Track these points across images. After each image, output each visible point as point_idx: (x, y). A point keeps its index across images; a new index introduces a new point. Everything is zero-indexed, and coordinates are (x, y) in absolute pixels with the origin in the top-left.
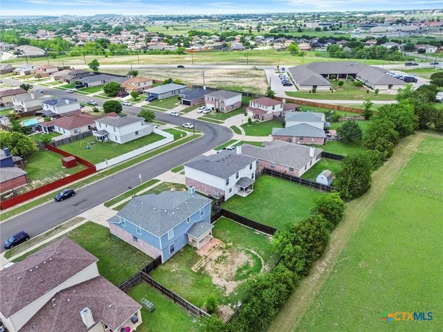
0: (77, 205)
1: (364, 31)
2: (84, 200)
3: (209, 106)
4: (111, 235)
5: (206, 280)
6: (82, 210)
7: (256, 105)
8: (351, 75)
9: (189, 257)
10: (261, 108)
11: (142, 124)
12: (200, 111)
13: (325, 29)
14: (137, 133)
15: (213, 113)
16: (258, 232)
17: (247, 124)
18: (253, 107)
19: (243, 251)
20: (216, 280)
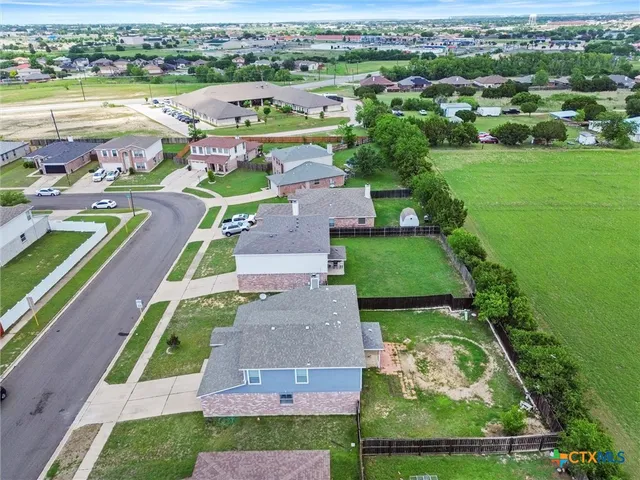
0: (39, 410)
1: (214, 47)
2: (47, 395)
3: (110, 167)
4: (211, 421)
5: (441, 401)
6: (67, 415)
7: (205, 150)
8: (268, 99)
9: (381, 385)
10: (217, 153)
11: (29, 218)
12: (99, 178)
13: (157, 47)
14: (23, 237)
15: (126, 177)
16: (419, 311)
17: (205, 180)
18: (198, 153)
19: (434, 341)
20: (456, 394)
